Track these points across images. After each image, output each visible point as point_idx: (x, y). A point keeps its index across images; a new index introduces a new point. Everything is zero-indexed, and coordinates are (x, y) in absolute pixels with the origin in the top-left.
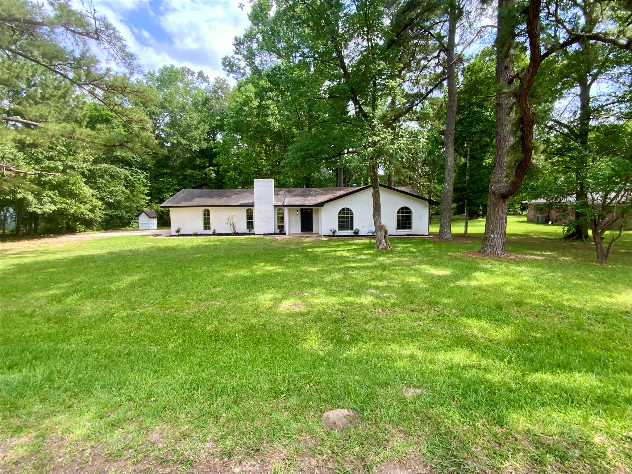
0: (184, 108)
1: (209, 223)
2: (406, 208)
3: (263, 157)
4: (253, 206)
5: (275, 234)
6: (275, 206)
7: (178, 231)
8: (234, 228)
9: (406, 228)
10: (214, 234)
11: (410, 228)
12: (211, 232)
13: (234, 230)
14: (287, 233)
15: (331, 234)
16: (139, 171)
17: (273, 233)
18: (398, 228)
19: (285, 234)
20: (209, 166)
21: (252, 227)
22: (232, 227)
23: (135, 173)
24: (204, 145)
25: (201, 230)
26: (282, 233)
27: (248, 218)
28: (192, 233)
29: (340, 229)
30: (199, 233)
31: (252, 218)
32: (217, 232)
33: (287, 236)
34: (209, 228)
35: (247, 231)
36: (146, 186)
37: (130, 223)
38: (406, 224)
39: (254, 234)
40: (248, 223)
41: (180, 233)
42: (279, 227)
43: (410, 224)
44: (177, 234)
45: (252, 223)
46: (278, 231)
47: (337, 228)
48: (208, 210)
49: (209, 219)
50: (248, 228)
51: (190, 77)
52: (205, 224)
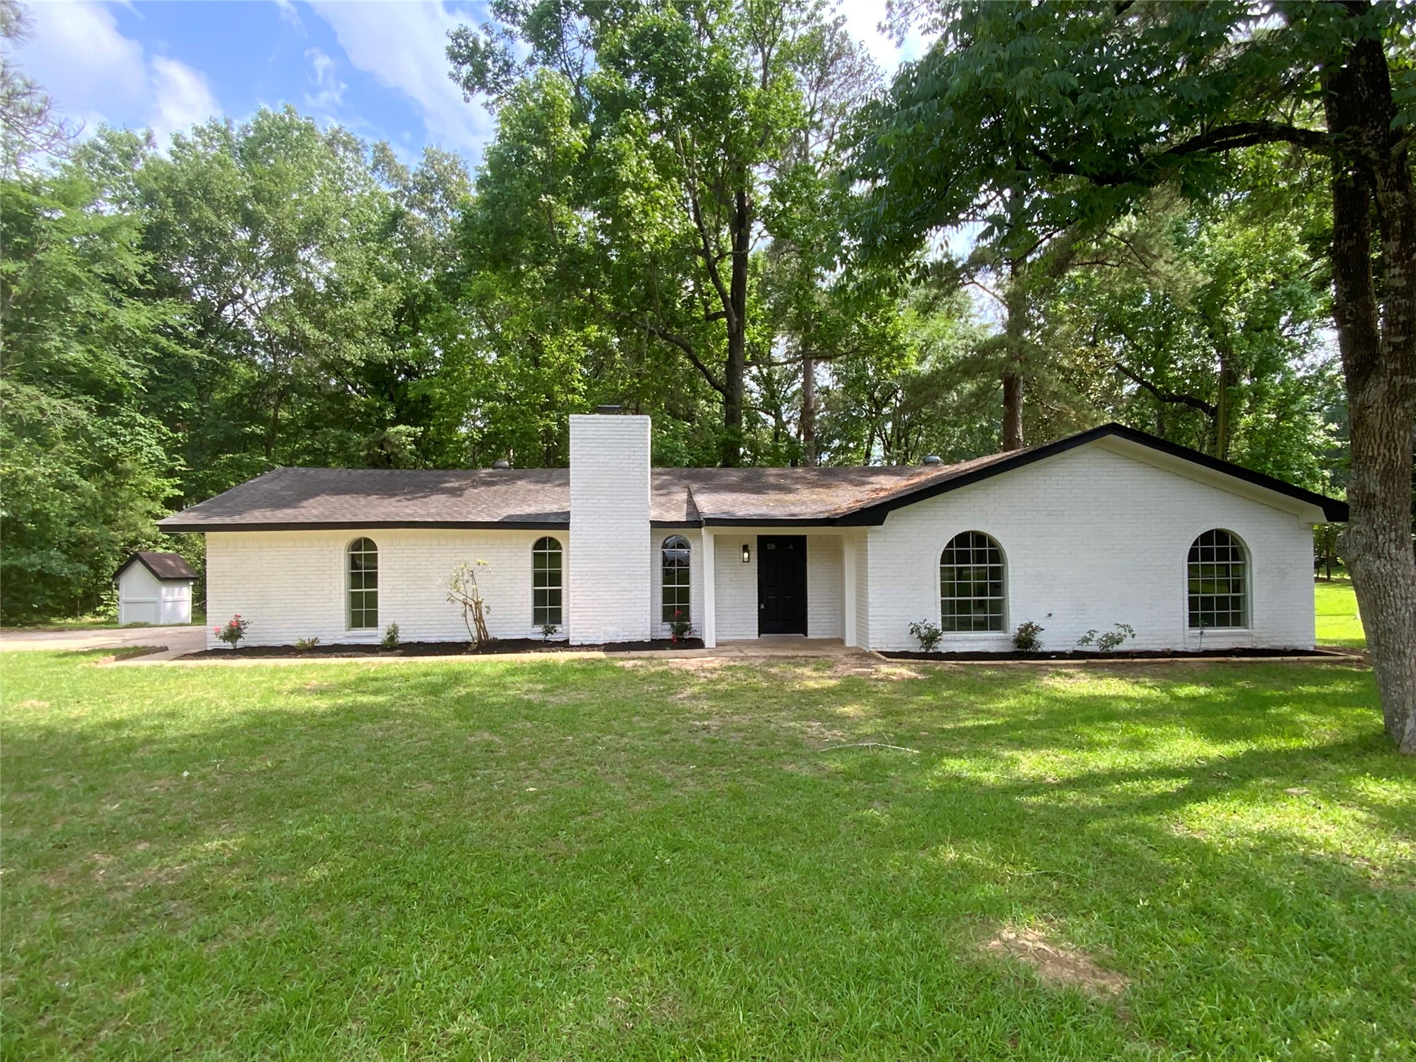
0: (320, 223)
1: (372, 600)
2: (1222, 536)
3: (576, 384)
4: (565, 526)
5: (656, 644)
6: (655, 525)
7: (234, 633)
8: (479, 620)
9: (1223, 621)
10: (392, 647)
11: (1238, 620)
12: (376, 636)
13: (482, 629)
14: (710, 642)
15: (916, 646)
16: (140, 418)
17: (647, 639)
18: (1194, 622)
19: (697, 643)
20: (394, 423)
21: (556, 617)
22: (470, 615)
23: (125, 426)
24: (383, 351)
25: (336, 628)
26: (685, 639)
27: (538, 579)
28: (293, 642)
29: (949, 625)
30: (324, 642)
31: (556, 579)
32: (403, 638)
33: (711, 653)
34: (372, 621)
35: (536, 633)
36: (171, 473)
37: (101, 602)
38: (1222, 602)
39: (565, 645)
40: (539, 598)
41: (240, 643)
42: (667, 615)
43: (1237, 603)
44: (228, 645)
45: (556, 597)
46: (666, 632)
47: (935, 619)
48: (369, 544)
49: (372, 579)
50: (539, 617)
51: (349, 160)
52: (355, 600)
